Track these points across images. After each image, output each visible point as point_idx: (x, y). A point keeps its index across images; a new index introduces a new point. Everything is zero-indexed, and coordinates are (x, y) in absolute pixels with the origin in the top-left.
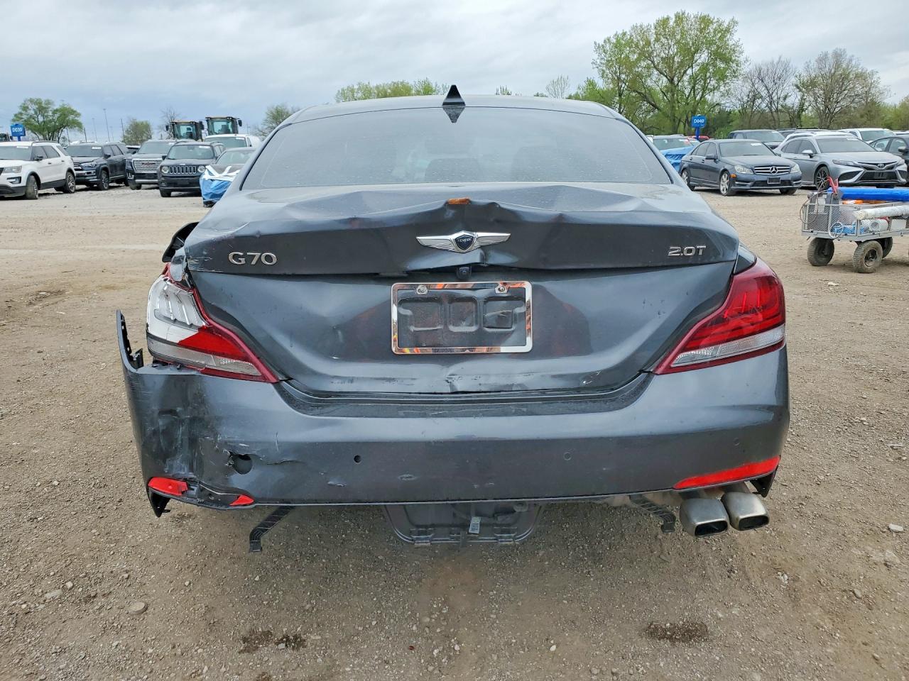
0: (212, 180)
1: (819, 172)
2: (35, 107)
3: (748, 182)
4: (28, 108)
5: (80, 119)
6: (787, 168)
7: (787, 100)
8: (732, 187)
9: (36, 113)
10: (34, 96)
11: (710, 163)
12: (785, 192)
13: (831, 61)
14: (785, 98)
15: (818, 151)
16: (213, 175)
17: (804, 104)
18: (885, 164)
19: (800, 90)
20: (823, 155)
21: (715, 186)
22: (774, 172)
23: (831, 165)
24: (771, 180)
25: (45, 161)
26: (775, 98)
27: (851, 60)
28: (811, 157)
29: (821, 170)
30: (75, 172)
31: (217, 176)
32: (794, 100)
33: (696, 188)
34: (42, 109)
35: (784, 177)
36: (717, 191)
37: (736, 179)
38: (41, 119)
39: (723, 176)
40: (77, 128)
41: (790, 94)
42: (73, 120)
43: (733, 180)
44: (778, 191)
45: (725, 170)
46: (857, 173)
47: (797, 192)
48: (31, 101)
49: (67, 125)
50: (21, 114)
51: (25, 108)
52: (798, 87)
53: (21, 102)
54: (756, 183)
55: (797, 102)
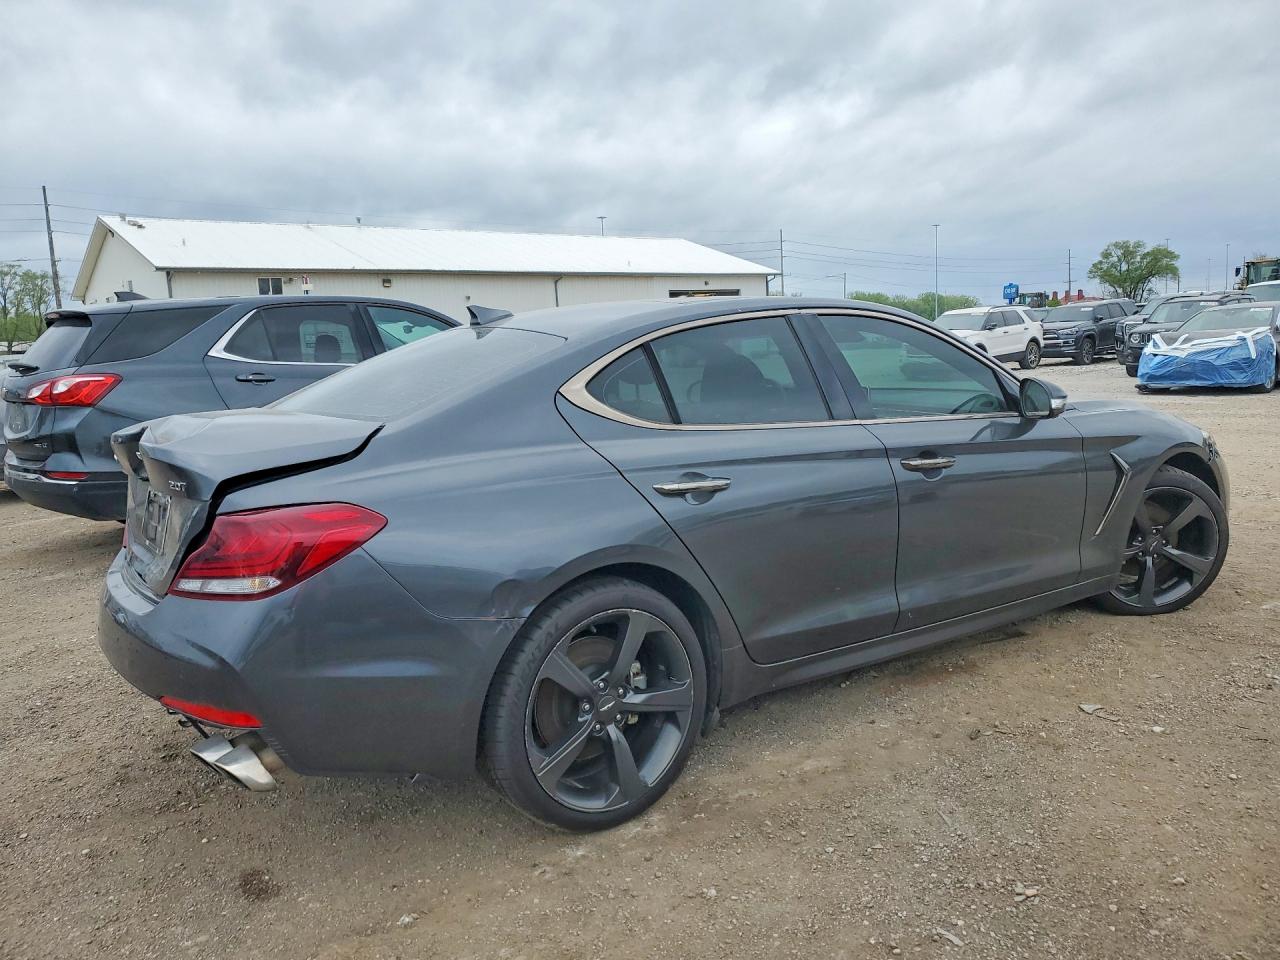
0: (1155, 355)
2: (1120, 252)
4: (1110, 254)
5: (1177, 263)
9: (1119, 260)
10: (1121, 239)
16: (1159, 347)
25: (999, 331)
30: (1042, 343)
31: (1164, 348)
34: (1128, 253)
38: (1124, 267)
40: (1170, 275)
42: (1167, 265)
48: (1116, 245)
49: (1158, 273)
50: (1101, 262)
51: (1106, 255)
53: (1102, 248)
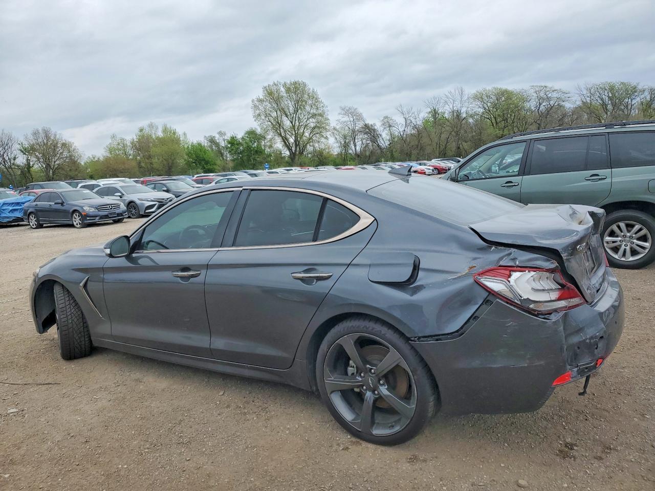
1: (129, 207)
3: (96, 217)
6: (118, 206)
7: (17, 160)
8: (85, 222)
11: (59, 207)
12: (116, 222)
13: (42, 135)
14: (15, 159)
15: (124, 193)
17: (30, 163)
18: (168, 199)
19: (25, 154)
20: (129, 196)
21: (70, 223)
22: (111, 209)
23: (138, 202)
24: (111, 214)
26: (7, 159)
27: (55, 135)
28: (121, 197)
29: (131, 204)
32: (21, 160)
33: (44, 225)
35: (117, 211)
36: (72, 226)
37: (87, 216)
39: (74, 215)
41: (17, 156)
43: (84, 217)
44: (112, 221)
45: (75, 211)
46: (155, 205)
47: (125, 220)
52: (22, 152)
54: (102, 217)
55: (25, 161)
